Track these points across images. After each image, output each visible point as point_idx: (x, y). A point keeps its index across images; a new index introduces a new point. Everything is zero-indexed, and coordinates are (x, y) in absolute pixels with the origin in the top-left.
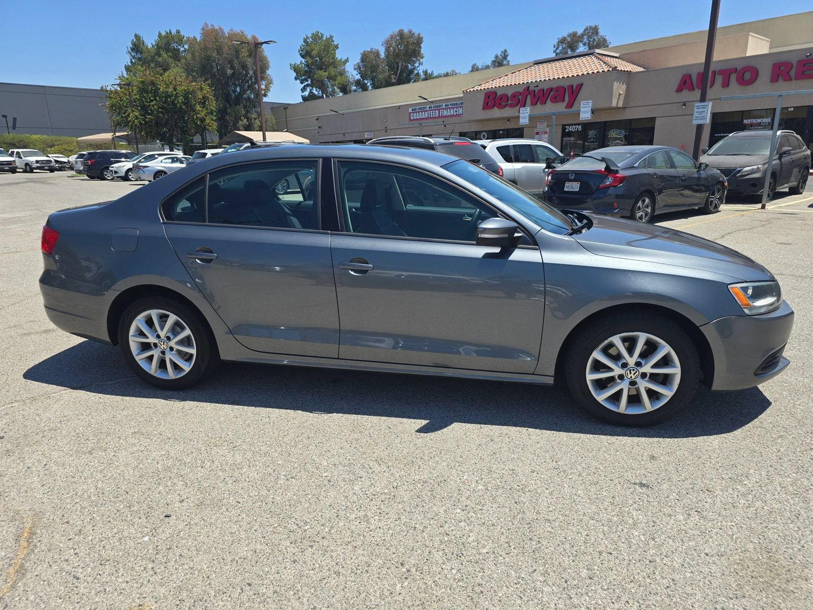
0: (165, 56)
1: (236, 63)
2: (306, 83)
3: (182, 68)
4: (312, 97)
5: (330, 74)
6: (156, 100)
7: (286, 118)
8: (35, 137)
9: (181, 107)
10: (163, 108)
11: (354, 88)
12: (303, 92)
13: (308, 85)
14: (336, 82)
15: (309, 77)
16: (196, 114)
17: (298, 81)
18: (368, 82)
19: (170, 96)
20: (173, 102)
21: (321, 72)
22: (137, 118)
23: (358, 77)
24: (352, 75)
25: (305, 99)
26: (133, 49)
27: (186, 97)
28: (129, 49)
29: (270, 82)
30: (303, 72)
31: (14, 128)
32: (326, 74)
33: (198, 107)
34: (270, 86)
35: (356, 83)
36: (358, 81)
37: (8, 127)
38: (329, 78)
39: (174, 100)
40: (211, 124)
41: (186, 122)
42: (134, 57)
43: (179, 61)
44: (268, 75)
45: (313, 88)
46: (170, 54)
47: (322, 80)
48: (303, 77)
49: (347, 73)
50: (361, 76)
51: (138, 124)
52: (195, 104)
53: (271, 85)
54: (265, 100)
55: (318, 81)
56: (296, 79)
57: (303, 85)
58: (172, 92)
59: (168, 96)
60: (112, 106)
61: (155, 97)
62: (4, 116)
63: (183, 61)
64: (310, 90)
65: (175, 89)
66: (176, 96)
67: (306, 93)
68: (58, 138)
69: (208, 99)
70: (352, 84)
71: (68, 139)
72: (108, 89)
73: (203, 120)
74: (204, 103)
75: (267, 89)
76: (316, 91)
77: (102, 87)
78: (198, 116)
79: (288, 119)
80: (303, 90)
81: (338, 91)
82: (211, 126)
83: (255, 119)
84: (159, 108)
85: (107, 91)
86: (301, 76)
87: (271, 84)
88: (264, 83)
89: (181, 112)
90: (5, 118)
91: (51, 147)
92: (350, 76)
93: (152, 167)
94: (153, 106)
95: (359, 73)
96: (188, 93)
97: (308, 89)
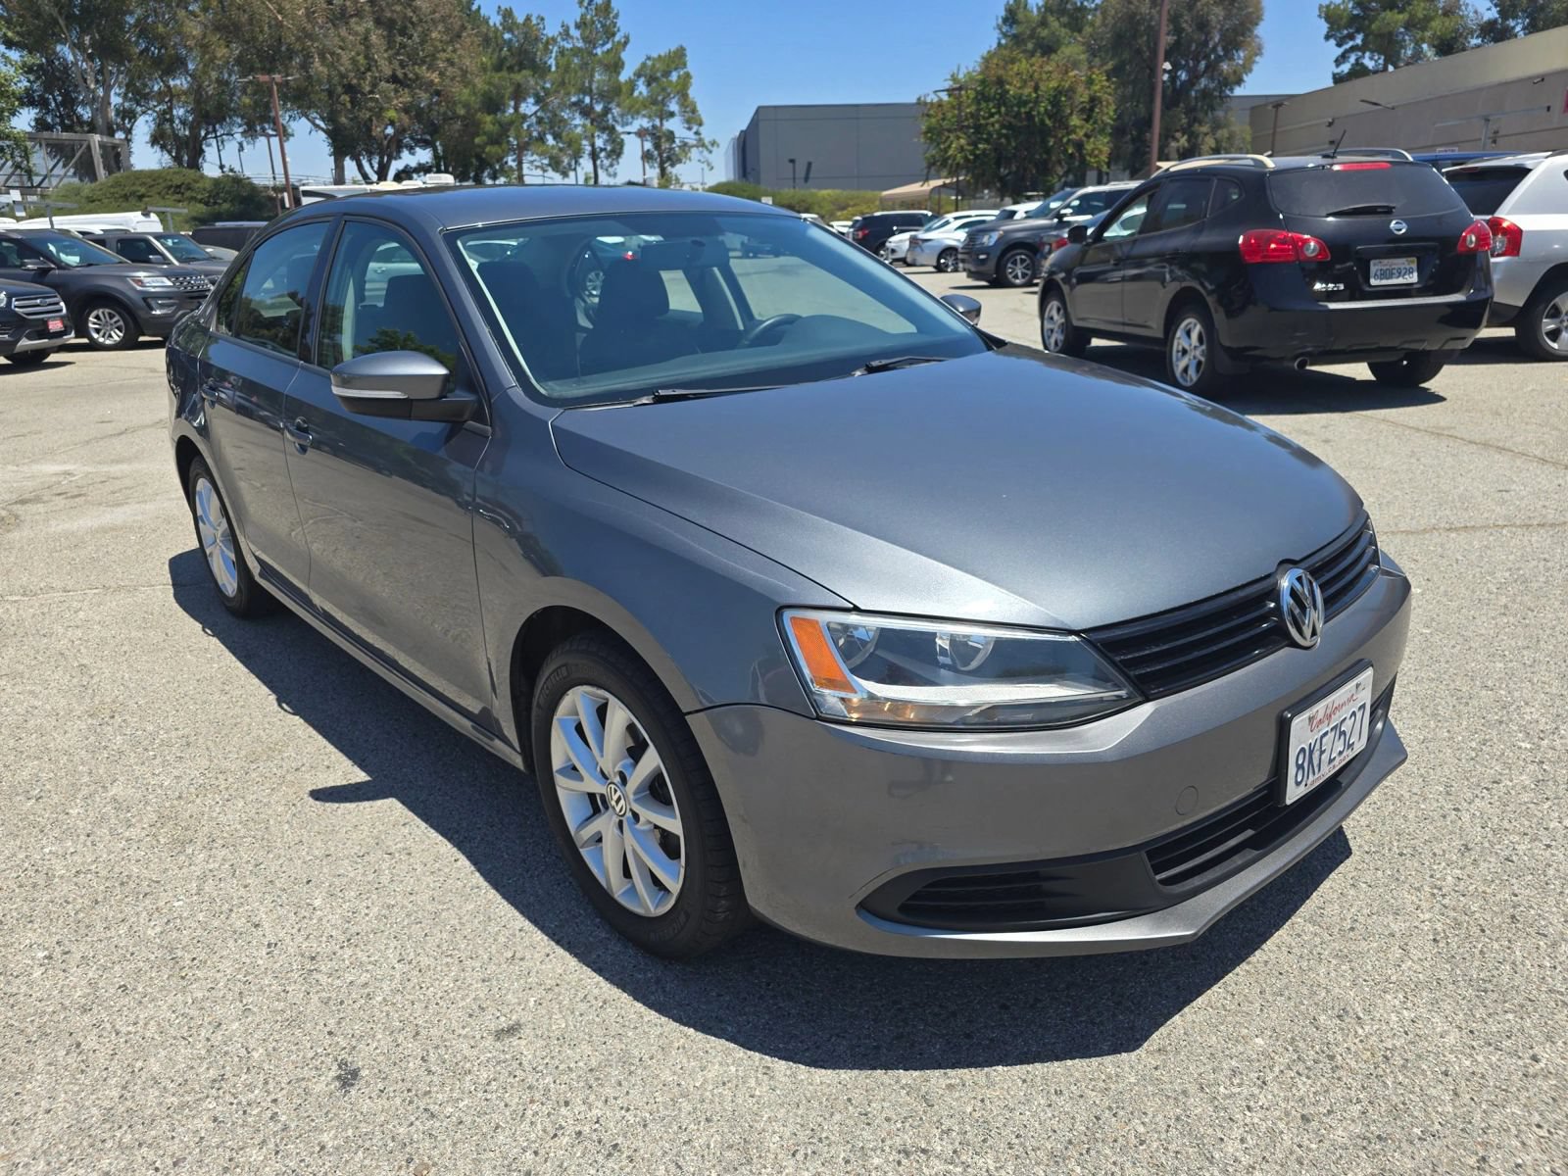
0: (1056, 24)
1: (1186, 22)
2: (1351, 43)
3: (1083, 44)
4: (1359, 71)
5: (1412, 16)
6: (999, 112)
7: (1275, 127)
8: (824, 192)
9: (1042, 122)
10: (1010, 127)
11: (1475, 41)
12: (1337, 66)
13: (1353, 49)
14: (1428, 34)
15: (1358, 31)
16: (1068, 134)
17: (1332, 42)
18: (1517, 24)
19: (1025, 103)
20: (1029, 114)
21: (1388, 15)
22: (962, 149)
23: (1493, 14)
24: (1476, 12)
25: (1338, 79)
26: (1005, 20)
27: (1055, 102)
28: (1000, 21)
29: (1259, 51)
30: (1344, 20)
31: (806, 179)
32: (1403, 17)
33: (1075, 121)
34: (1254, 62)
35: (1481, 30)
36: (1492, 23)
37: (794, 179)
38: (1410, 25)
39: (1032, 109)
40: (1096, 152)
41: (1048, 151)
42: (1005, 35)
43: (1080, 31)
44: (1257, 37)
45: (1364, 53)
46: (1064, 20)
47: (1390, 34)
48: (1345, 32)
49: (1463, 8)
50: (1499, 12)
51: (962, 161)
52: (1071, 114)
53: (1258, 59)
54: (1238, 91)
55: (1380, 36)
56: (1327, 37)
57: (1340, 51)
58: (1029, 95)
59: (1022, 103)
60: (930, 130)
61: (999, 108)
62: (792, 161)
63: (1088, 29)
64: (1357, 60)
65: (1036, 88)
66: (1037, 102)
67: (1346, 68)
68: (855, 193)
69: (1101, 102)
70: (1472, 32)
71: (869, 194)
72: (929, 100)
73: (1079, 146)
74: (1092, 110)
75: (1247, 67)
76: (1371, 59)
77: (919, 99)
78: (1073, 137)
79: (1278, 130)
80: (1338, 62)
81: (1429, 54)
82: (1096, 156)
83: (1206, 134)
84: (1003, 126)
85: (926, 104)
86: (1339, 30)
87: (1256, 55)
88: (1242, 54)
89: (1044, 132)
90: (791, 165)
91: (843, 208)
92: (1471, 14)
93: (938, 240)
94: (993, 125)
95: (1496, 5)
96: (1060, 93)
97: (1352, 59)
